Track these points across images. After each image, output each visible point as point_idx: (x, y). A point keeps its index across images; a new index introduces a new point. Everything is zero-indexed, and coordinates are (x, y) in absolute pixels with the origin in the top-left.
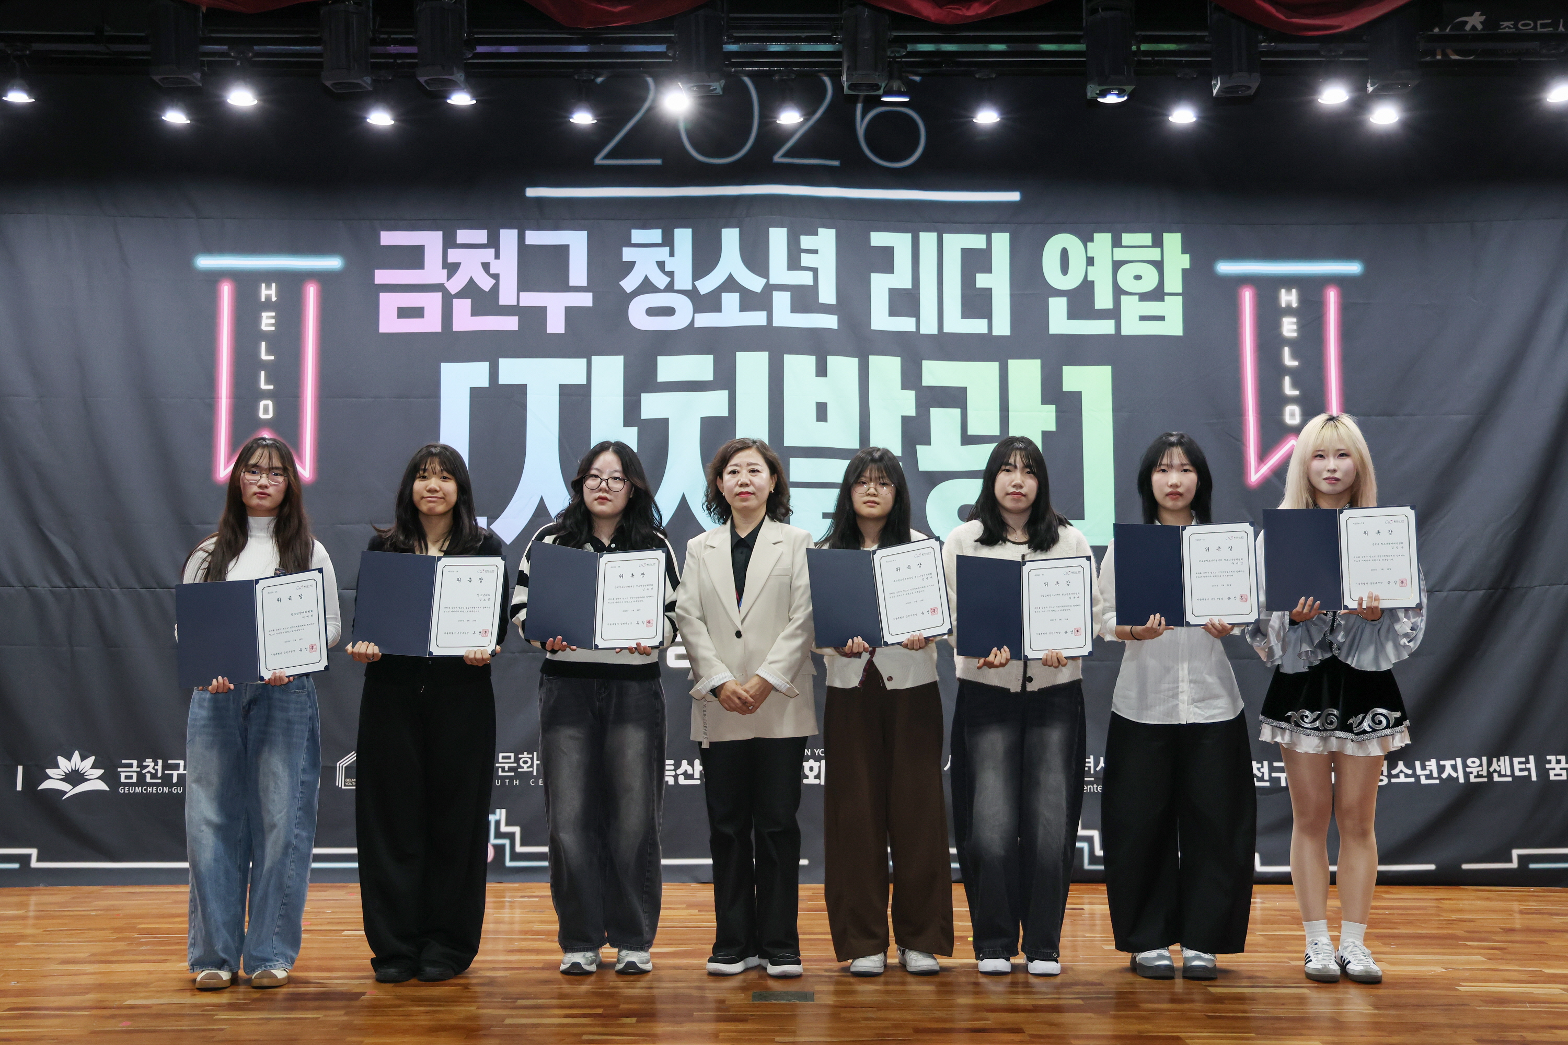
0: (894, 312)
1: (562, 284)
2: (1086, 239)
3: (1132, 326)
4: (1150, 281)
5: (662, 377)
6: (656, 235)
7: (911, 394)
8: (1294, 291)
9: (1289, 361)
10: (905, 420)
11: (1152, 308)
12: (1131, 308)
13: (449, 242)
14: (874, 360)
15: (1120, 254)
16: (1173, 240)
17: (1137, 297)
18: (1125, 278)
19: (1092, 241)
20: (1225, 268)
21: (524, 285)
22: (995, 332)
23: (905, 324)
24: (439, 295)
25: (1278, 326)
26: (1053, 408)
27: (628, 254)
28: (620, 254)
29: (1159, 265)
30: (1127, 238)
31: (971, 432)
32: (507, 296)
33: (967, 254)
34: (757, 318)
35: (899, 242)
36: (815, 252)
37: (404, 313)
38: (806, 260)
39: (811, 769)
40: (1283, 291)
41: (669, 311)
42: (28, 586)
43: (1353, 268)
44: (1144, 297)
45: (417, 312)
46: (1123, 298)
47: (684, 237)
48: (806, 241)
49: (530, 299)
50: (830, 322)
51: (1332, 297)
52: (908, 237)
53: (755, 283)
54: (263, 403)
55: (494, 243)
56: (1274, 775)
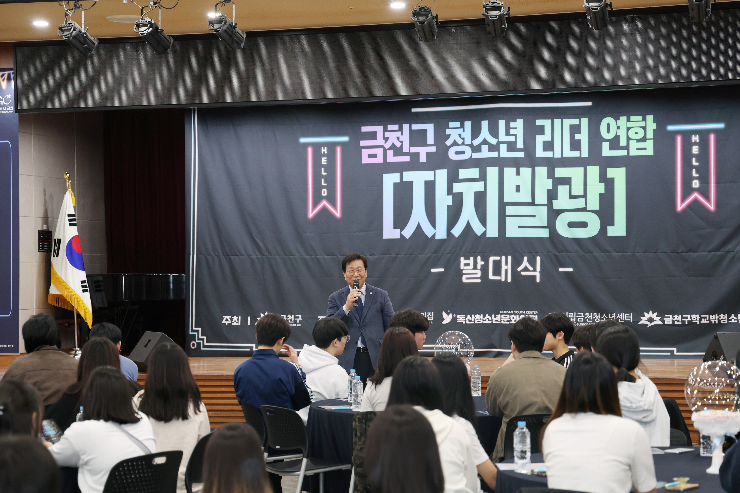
0: (545, 150)
1: (425, 144)
2: (617, 119)
3: (634, 152)
4: (641, 135)
5: (461, 177)
6: (458, 124)
7: (551, 181)
8: (697, 136)
9: (695, 163)
10: (549, 191)
11: (642, 145)
12: (633, 145)
13: (385, 130)
14: (537, 168)
15: (630, 124)
16: (650, 118)
17: (636, 141)
18: (631, 134)
19: (619, 119)
20: (670, 128)
21: (412, 144)
22: (583, 156)
23: (549, 154)
24: (381, 150)
25: (691, 150)
26: (603, 184)
27: (448, 132)
28: (445, 132)
29: (644, 128)
30: (632, 118)
31: (573, 194)
32: (406, 149)
33: (572, 127)
34: (494, 154)
35: (546, 123)
36: (516, 128)
37: (370, 156)
38: (512, 132)
39: (513, 318)
40: (693, 136)
41: (463, 153)
42: (249, 256)
43: (721, 126)
44: (639, 141)
45: (374, 156)
46: (630, 141)
47: (468, 124)
48: (512, 125)
49: (414, 150)
50: (521, 155)
51: (712, 137)
52: (550, 121)
53: (493, 141)
54: (323, 190)
55: (401, 129)
56: (683, 320)
